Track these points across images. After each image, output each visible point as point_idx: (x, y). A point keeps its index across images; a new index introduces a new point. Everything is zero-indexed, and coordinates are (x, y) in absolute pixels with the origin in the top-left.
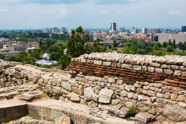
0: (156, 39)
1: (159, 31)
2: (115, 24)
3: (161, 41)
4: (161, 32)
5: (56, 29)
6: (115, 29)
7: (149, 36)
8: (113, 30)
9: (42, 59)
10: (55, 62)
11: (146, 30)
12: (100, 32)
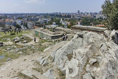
0: (95, 17)
1: (96, 14)
2: (79, 11)
3: (97, 18)
4: (97, 14)
5: (57, 13)
6: (79, 13)
7: (92, 15)
8: (78, 13)
9: (53, 24)
10: (58, 25)
11: (91, 13)
12: (73, 14)
